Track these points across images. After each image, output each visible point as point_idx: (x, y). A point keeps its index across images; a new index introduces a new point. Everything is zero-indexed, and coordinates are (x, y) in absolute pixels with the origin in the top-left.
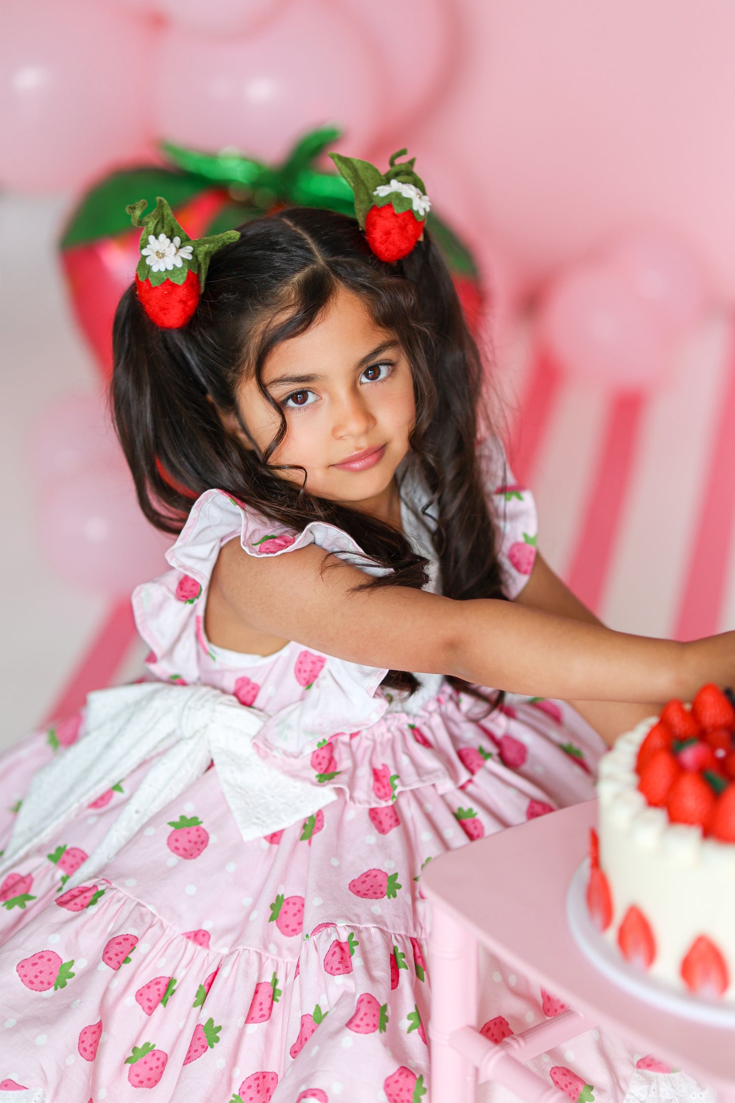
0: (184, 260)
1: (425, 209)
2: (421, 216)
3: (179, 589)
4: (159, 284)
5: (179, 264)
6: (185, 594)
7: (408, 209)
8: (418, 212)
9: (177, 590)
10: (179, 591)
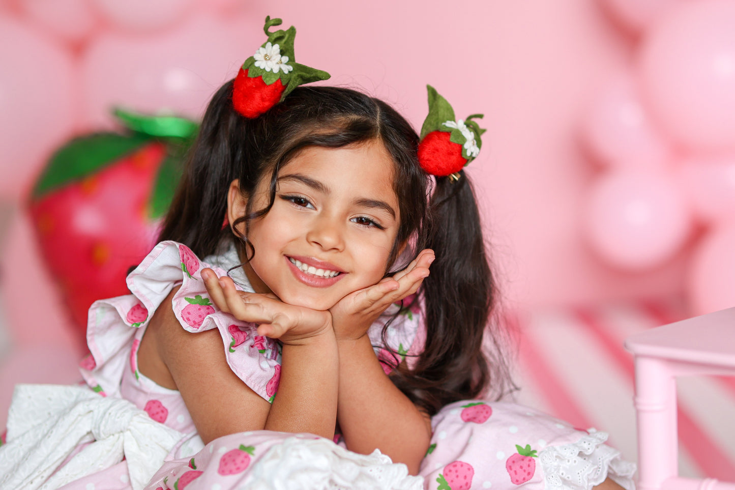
0: (281, 70)
1: (472, 153)
2: (466, 155)
3: (131, 313)
4: (253, 76)
5: (276, 71)
6: (134, 318)
7: (460, 143)
8: (466, 150)
9: (128, 313)
10: (130, 315)
